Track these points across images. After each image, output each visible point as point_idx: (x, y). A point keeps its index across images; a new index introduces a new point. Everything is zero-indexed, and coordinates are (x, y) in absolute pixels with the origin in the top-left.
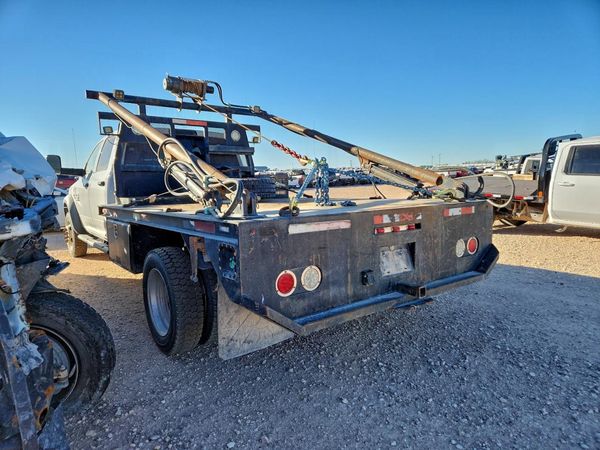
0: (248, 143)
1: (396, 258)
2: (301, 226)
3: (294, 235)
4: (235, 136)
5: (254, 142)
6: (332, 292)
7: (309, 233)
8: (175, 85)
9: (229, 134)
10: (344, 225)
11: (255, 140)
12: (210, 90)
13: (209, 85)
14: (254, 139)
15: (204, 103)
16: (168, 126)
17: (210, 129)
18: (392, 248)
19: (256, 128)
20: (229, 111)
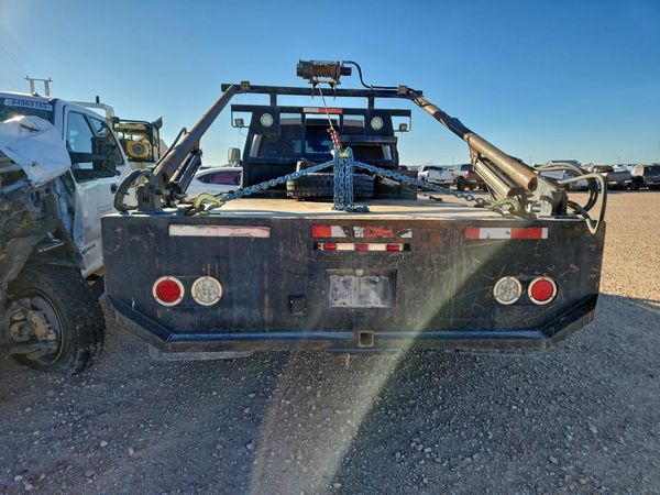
0: (393, 131)
1: (364, 286)
2: (188, 227)
3: (177, 237)
4: (377, 123)
5: (400, 130)
6: (237, 313)
7: (201, 237)
8: (307, 70)
9: (368, 121)
10: (260, 233)
11: (403, 128)
12: (347, 72)
13: (346, 66)
14: (401, 126)
15: (338, 87)
16: (299, 116)
17: (346, 117)
18: (360, 272)
19: (407, 113)
20: (371, 94)
